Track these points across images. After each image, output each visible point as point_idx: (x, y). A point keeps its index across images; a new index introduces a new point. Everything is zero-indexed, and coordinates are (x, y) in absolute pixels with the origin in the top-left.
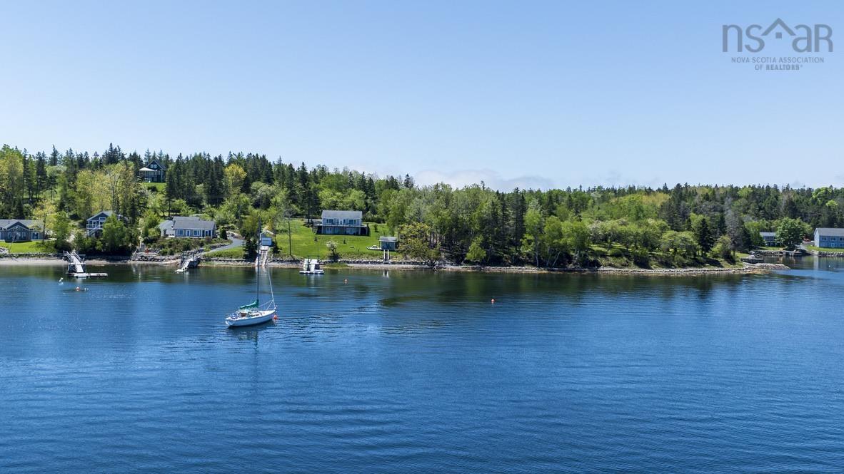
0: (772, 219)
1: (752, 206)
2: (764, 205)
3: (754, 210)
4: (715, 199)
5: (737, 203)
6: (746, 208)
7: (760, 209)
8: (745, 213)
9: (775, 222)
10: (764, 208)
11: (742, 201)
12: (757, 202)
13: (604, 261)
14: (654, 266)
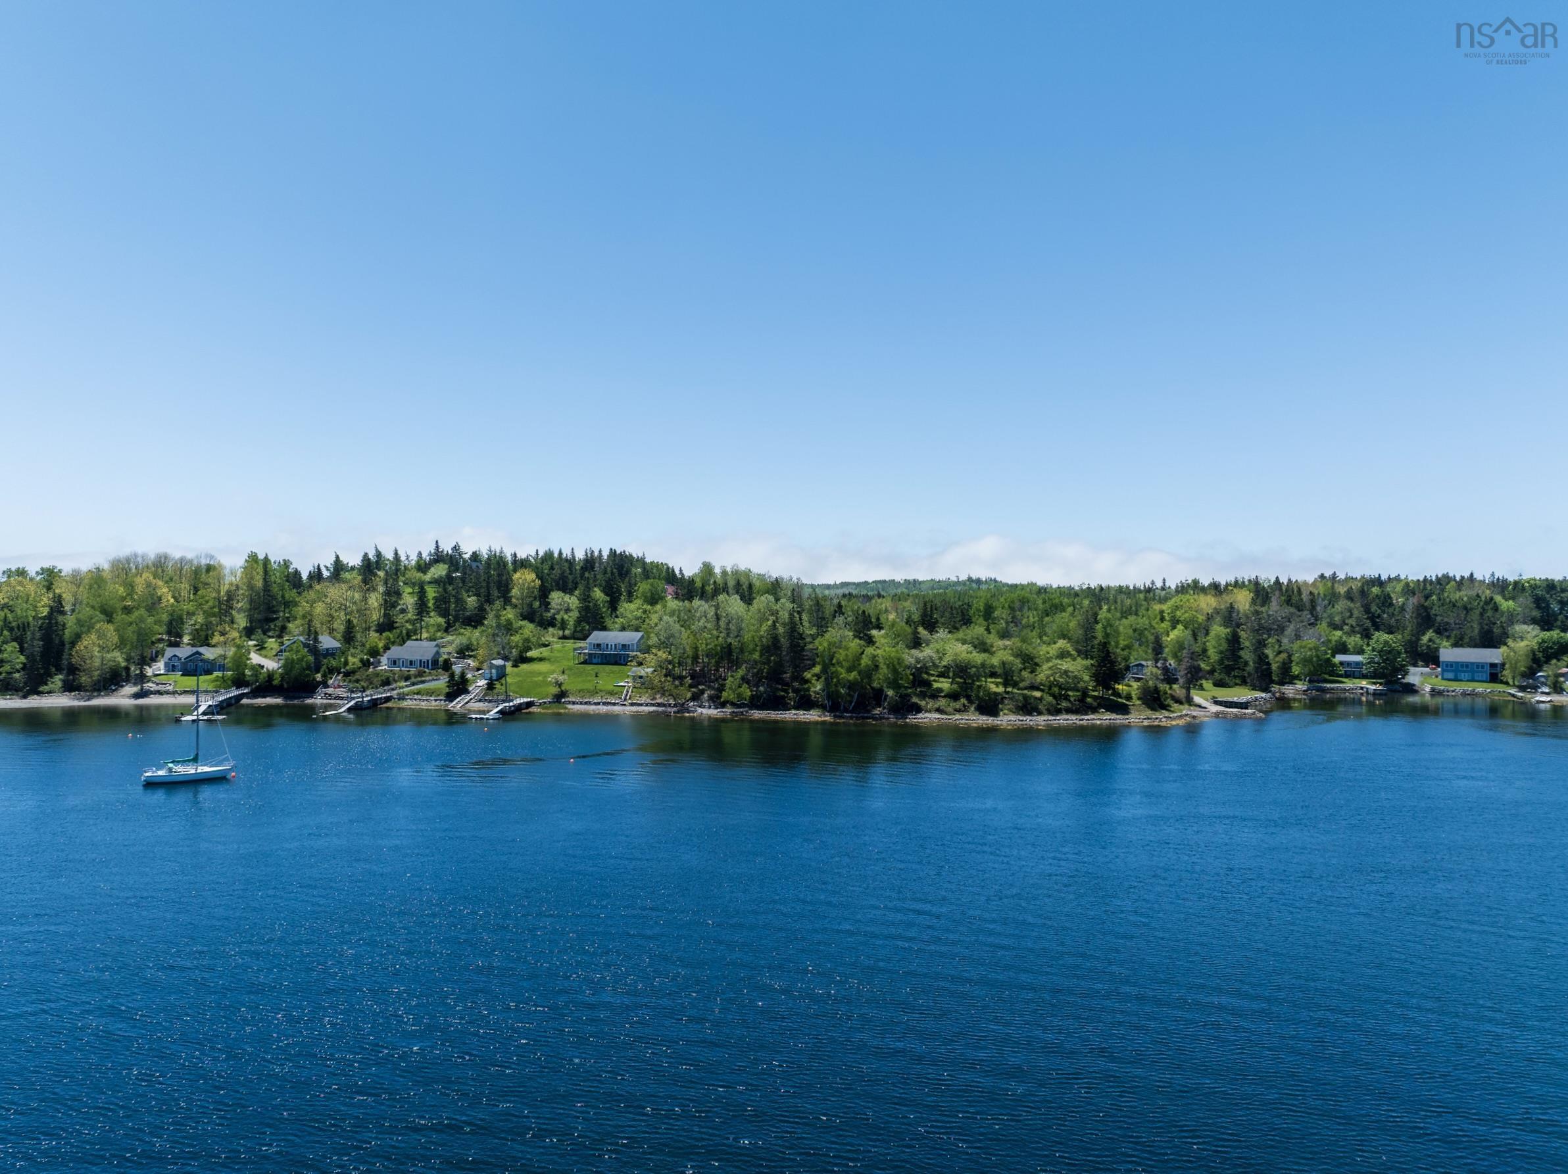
13: (931, 704)
14: (1006, 711)
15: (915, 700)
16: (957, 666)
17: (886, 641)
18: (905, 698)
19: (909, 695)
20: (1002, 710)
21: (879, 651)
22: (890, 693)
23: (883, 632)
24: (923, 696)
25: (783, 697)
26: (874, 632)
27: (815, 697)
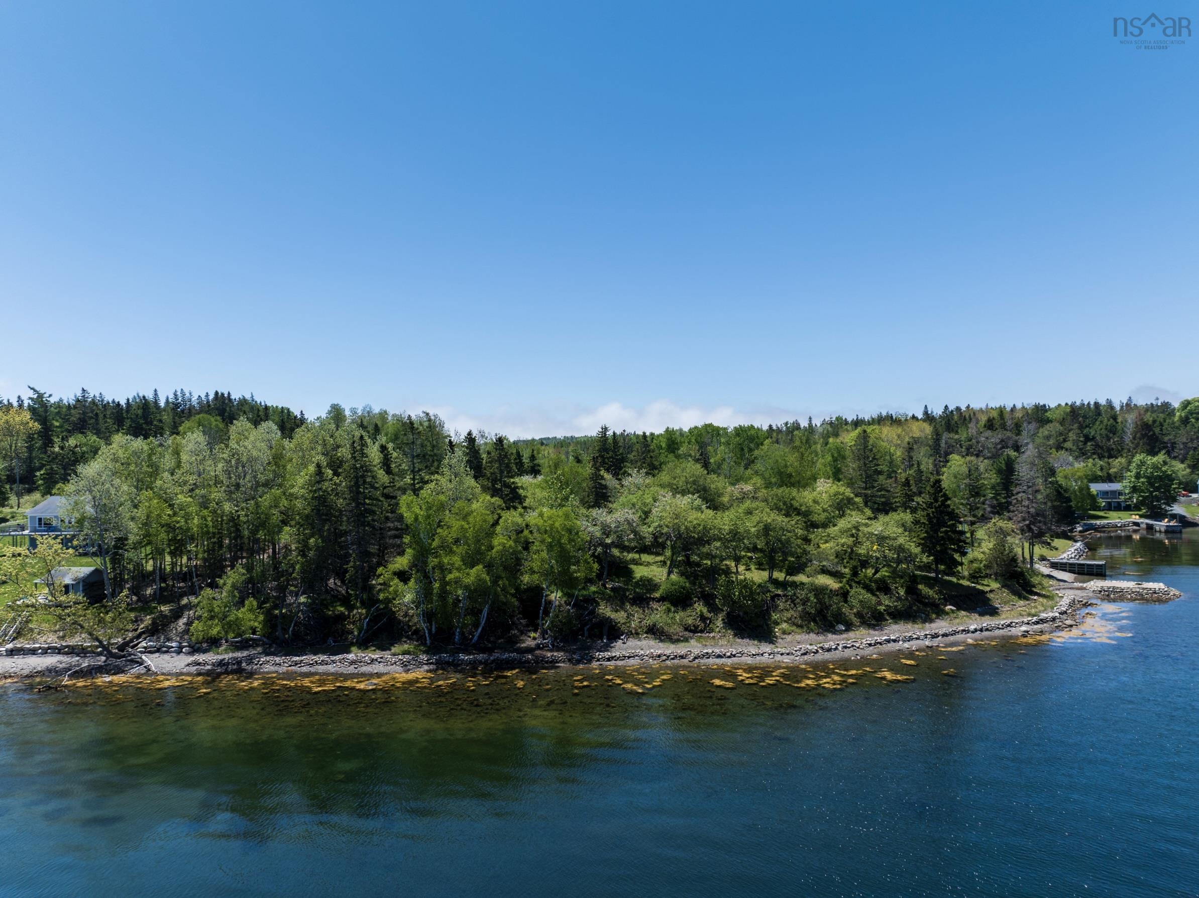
0: (1110, 457)
1: (1072, 436)
2: (1093, 433)
3: (1075, 442)
4: (1004, 427)
5: (1045, 431)
6: (1061, 438)
7: (1087, 439)
8: (1059, 447)
9: (1118, 463)
10: (1094, 438)
11: (1052, 428)
12: (1081, 428)
13: (637, 617)
14: (784, 626)
15: (605, 610)
16: (679, 536)
17: (545, 494)
18: (585, 605)
19: (591, 601)
20: (777, 624)
21: (532, 518)
22: (556, 596)
23: (540, 478)
24: (619, 599)
25: (341, 618)
26: (525, 480)
27: (406, 615)
